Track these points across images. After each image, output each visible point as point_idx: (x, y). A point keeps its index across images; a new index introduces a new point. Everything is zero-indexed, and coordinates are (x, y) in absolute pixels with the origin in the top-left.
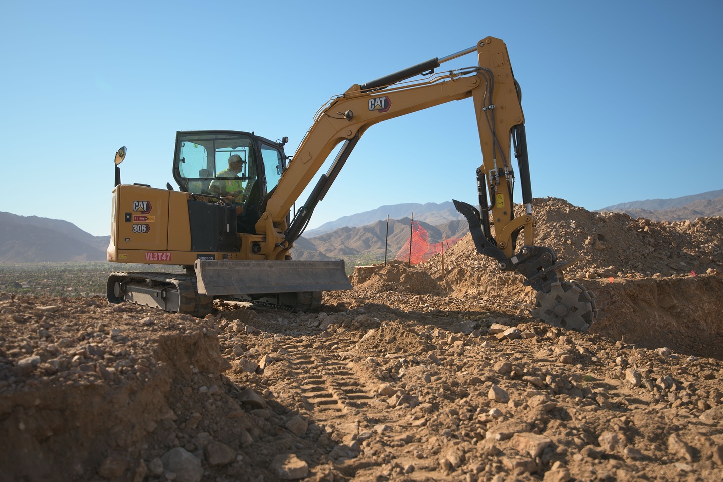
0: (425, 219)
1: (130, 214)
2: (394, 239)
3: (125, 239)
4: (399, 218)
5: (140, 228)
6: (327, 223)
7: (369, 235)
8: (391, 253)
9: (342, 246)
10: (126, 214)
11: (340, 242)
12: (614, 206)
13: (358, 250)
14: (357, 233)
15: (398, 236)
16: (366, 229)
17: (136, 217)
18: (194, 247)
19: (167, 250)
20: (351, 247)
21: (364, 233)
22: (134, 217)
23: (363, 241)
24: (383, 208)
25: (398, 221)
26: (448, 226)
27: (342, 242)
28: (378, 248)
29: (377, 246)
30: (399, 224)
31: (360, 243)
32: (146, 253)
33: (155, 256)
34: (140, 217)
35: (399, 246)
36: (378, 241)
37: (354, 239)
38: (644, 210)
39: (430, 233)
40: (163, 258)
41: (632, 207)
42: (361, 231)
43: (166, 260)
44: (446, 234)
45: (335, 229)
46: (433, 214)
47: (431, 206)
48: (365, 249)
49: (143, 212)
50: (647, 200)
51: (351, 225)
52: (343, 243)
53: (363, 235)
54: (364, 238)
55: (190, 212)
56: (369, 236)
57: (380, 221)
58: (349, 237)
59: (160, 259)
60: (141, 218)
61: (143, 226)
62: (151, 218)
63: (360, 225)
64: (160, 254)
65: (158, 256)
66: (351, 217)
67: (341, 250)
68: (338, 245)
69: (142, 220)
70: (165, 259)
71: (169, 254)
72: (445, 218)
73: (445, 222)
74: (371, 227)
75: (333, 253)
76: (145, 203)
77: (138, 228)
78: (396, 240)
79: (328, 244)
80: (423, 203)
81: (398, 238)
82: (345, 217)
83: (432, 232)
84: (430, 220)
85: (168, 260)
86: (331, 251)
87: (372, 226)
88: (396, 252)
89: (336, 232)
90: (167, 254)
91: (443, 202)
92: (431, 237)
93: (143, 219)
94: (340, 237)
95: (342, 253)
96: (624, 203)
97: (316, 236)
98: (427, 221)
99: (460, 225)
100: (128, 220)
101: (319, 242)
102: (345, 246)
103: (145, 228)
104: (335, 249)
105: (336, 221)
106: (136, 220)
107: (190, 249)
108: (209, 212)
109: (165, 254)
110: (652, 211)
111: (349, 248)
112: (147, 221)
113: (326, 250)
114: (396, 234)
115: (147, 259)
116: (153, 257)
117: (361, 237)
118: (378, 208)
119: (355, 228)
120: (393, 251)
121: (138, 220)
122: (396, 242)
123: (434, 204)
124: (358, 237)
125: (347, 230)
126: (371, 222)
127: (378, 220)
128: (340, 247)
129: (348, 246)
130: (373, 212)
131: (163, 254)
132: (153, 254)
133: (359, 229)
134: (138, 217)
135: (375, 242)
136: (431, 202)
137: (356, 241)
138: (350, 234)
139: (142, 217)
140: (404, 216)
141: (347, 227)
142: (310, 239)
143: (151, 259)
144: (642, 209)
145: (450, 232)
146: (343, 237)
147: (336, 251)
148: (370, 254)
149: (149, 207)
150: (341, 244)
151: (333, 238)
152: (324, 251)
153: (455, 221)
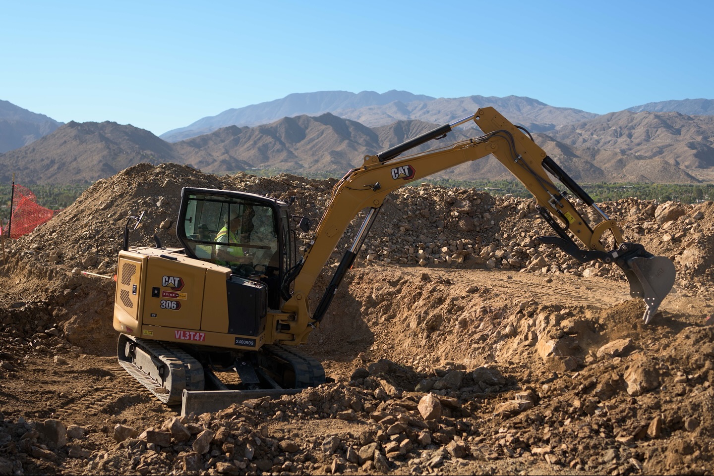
0: (359, 117)
1: (158, 289)
2: (308, 147)
3: (151, 314)
4: (318, 114)
5: (170, 305)
6: (203, 119)
7: (269, 139)
8: (302, 170)
9: (226, 157)
10: (154, 289)
11: (223, 151)
12: (639, 107)
13: (251, 163)
14: (250, 137)
15: (315, 142)
16: (265, 130)
17: (166, 293)
18: (232, 330)
19: (200, 330)
20: (240, 158)
21: (261, 137)
22: (163, 292)
23: (259, 149)
24: (294, 98)
25: (315, 119)
26: (393, 129)
27: (226, 150)
28: (282, 161)
29: (281, 158)
30: (316, 123)
31: (253, 152)
32: (176, 332)
33: (187, 335)
34: (170, 293)
35: (316, 158)
36: (282, 150)
37: (245, 146)
38: (680, 115)
39: (365, 140)
40: (195, 338)
41: (665, 110)
42: (257, 133)
43: (200, 340)
44: (390, 141)
45: (215, 128)
46: (370, 109)
47: (368, 97)
48: (262, 162)
49: (173, 288)
50: (687, 100)
51: (240, 124)
52: (227, 152)
53: (259, 139)
54: (260, 144)
55: (229, 293)
56: (268, 141)
57: (286, 118)
58: (236, 142)
59: (192, 339)
60: (171, 295)
61: (173, 303)
62: (183, 296)
63: (255, 124)
64: (192, 334)
65: (190, 335)
66: (243, 110)
67: (223, 162)
68: (218, 155)
69: (172, 297)
70: (198, 339)
71: (203, 335)
72: (390, 116)
73: (389, 122)
74: (271, 127)
75: (210, 167)
76: (177, 279)
77: (167, 305)
78: (311, 149)
79: (203, 153)
80: (356, 92)
81: (314, 146)
82: (232, 110)
83: (368, 138)
84: (366, 119)
85: (201, 340)
86: (208, 164)
87: (274, 125)
88: (310, 167)
89: (216, 134)
90: (201, 334)
91: (387, 91)
92: (366, 146)
93: (174, 295)
94: (223, 141)
95: (225, 167)
96: (655, 103)
97: (184, 139)
98: (362, 120)
99: (411, 128)
100: (156, 295)
101: (189, 149)
102: (231, 157)
103: (175, 306)
104: (215, 161)
105: (217, 116)
106: (166, 296)
107: (227, 331)
108: (251, 296)
109: (198, 334)
110: (691, 116)
111: (236, 161)
112: (178, 298)
113: (200, 162)
114: (312, 140)
115: (177, 337)
116: (184, 335)
117: (255, 143)
118: (286, 98)
119: (247, 127)
120: (306, 166)
121: (168, 296)
122: (311, 152)
123: (373, 94)
124: (251, 142)
125: (234, 130)
126: (273, 119)
127: (283, 117)
128: (222, 158)
129: (235, 156)
130: (277, 103)
131: (196, 334)
132: (184, 332)
133: (253, 130)
134: (168, 293)
135: (278, 151)
136: (369, 90)
137: (249, 149)
138: (239, 137)
139: (172, 293)
140: (325, 112)
141: (234, 127)
142: (175, 144)
143: (182, 338)
144: (677, 112)
145: (396, 138)
146: (227, 142)
147: (216, 164)
148: (270, 169)
149: (181, 283)
150: (224, 154)
151: (211, 143)
152: (196, 164)
153: (403, 122)
